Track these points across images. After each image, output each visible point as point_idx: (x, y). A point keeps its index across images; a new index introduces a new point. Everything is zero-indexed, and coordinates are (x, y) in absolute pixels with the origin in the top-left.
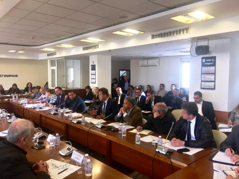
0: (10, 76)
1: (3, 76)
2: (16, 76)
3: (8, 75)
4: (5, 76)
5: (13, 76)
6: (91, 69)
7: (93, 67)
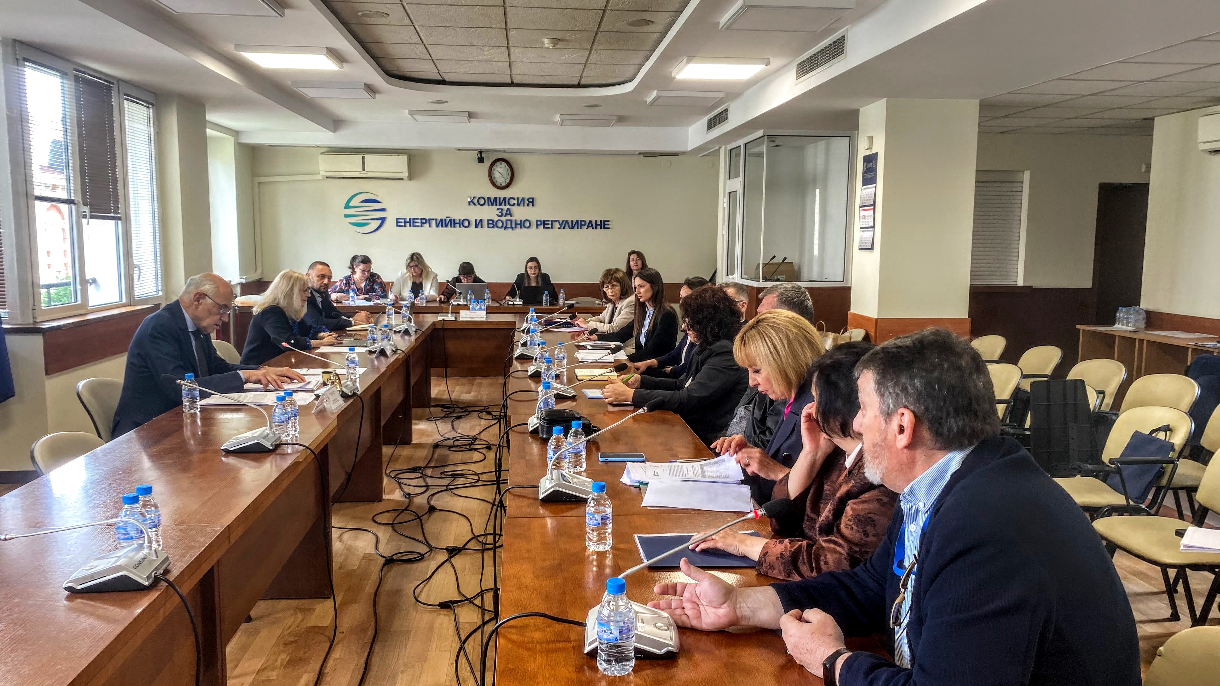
0: (579, 224)
1: (557, 225)
2: (604, 225)
3: (575, 220)
4: (564, 224)
5: (591, 225)
6: (863, 177)
7: (870, 165)
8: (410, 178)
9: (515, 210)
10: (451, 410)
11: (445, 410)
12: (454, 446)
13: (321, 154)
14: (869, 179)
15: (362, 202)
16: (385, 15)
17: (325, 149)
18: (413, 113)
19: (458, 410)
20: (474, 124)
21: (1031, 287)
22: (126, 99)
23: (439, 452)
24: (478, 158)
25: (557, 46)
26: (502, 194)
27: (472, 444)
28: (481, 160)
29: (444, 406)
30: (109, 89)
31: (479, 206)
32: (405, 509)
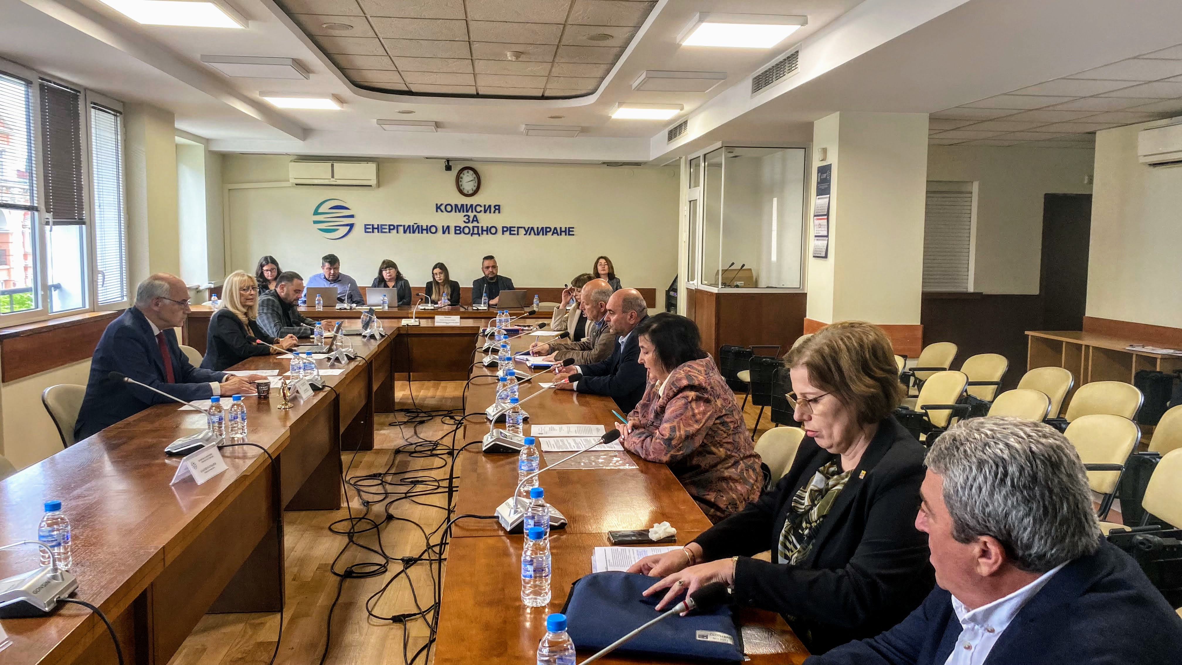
0: (544, 231)
1: (522, 231)
2: (569, 232)
3: (541, 226)
4: (529, 231)
5: (555, 232)
6: (817, 187)
7: (824, 176)
8: (379, 185)
9: (481, 216)
10: (414, 415)
11: (408, 414)
12: (415, 452)
13: (291, 161)
14: (824, 189)
15: (331, 208)
16: (350, 28)
17: (295, 157)
18: (381, 122)
19: (421, 415)
20: (441, 133)
21: (981, 294)
22: (93, 107)
23: (399, 458)
24: (446, 166)
25: (520, 59)
26: (468, 201)
27: (434, 449)
28: (448, 168)
29: (407, 411)
30: (76, 98)
31: (445, 213)
32: (363, 518)
